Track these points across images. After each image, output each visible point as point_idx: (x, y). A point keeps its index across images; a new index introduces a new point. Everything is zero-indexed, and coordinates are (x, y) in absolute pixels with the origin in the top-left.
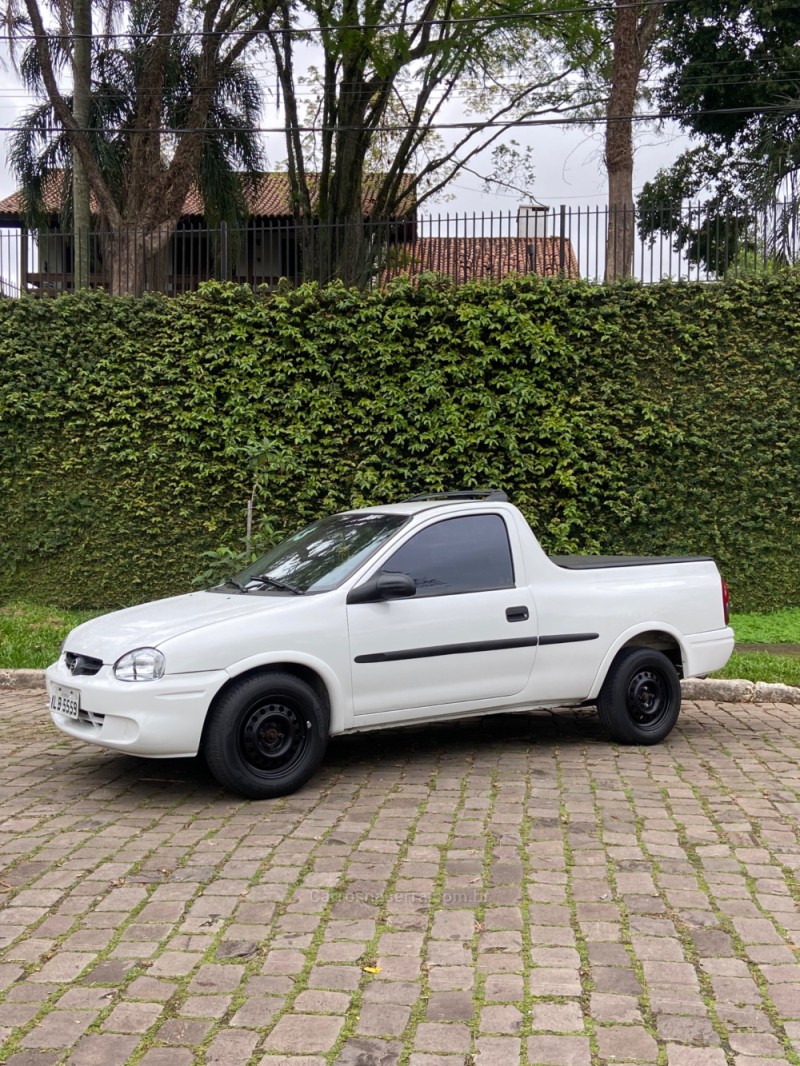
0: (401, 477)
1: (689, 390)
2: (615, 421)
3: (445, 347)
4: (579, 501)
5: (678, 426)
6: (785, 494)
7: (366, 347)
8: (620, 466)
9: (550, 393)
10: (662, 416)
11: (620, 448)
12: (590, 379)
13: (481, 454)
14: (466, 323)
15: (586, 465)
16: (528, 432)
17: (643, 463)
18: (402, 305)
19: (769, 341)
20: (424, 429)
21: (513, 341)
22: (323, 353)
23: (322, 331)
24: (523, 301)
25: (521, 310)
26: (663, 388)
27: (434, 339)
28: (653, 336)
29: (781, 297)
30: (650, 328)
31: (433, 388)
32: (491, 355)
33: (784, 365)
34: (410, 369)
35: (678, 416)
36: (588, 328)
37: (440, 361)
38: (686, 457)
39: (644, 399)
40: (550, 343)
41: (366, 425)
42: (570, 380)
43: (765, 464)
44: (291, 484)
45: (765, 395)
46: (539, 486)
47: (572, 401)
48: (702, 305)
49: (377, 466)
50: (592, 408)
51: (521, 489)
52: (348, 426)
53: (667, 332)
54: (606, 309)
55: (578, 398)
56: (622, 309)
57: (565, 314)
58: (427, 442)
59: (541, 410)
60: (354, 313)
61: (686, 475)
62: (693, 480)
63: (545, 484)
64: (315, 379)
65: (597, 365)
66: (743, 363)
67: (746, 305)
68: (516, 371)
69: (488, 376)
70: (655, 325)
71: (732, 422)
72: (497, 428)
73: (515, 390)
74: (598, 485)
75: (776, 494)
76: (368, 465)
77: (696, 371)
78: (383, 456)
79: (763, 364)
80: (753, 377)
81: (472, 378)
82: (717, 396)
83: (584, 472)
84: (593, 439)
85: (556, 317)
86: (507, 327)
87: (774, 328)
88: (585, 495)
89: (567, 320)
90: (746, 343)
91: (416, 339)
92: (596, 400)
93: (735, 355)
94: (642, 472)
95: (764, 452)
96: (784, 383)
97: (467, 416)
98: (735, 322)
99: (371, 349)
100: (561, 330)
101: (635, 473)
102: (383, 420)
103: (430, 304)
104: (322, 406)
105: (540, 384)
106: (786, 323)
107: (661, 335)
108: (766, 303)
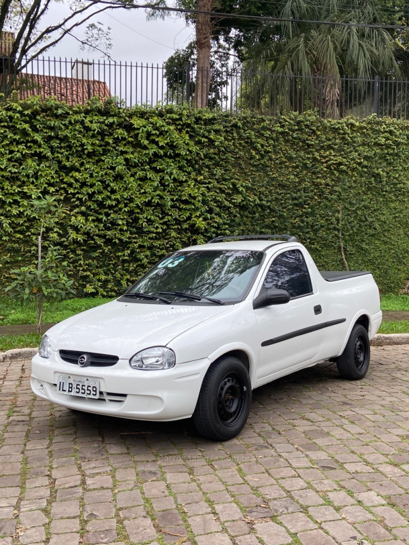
0: (100, 221)
1: (259, 175)
2: (222, 191)
3: (124, 142)
4: (204, 236)
5: (255, 195)
6: (308, 233)
7: (74, 139)
8: (226, 217)
9: (186, 174)
10: (247, 188)
11: (225, 206)
12: (207, 167)
13: (148, 208)
14: (139, 129)
15: (209, 216)
16: (175, 196)
17: (238, 215)
18: (96, 115)
19: (298, 150)
20: (113, 192)
21: (166, 142)
22: (46, 142)
23: (44, 127)
24: (169, 118)
25: (168, 124)
26: (245, 173)
27: (118, 137)
28: (240, 144)
29: (304, 127)
30: (238, 139)
31: (120, 167)
32: (153, 149)
33: (306, 164)
34: (103, 155)
35: (255, 189)
36: (206, 137)
37: (121, 151)
38: (259, 212)
39: (236, 179)
40: (187, 144)
41: (75, 188)
42: (197, 166)
43: (298, 217)
44: (26, 224)
45: (297, 180)
46: (182, 227)
47: (199, 179)
48: (264, 128)
49: (83, 214)
50: (210, 183)
51: (171, 229)
52: (64, 188)
53: (247, 143)
54: (216, 127)
55: (202, 177)
56: (224, 127)
57: (193, 128)
58: (115, 199)
59: (181, 183)
60: (66, 117)
61: (259, 222)
62: (263, 225)
63: (185, 226)
64: (41, 157)
65: (211, 159)
66: (285, 162)
67: (287, 130)
68: (167, 160)
69: (151, 162)
70: (241, 138)
71: (281, 193)
72: (158, 192)
73: (168, 170)
74: (215, 227)
75: (303, 233)
76: (77, 213)
77: (263, 165)
78: (88, 208)
79: (295, 163)
80: (290, 169)
81: (141, 163)
82: (273, 179)
83: (208, 219)
84: (211, 201)
85: (189, 130)
86: (162, 133)
87: (301, 144)
88: (208, 233)
89: (194, 132)
90: (287, 151)
91: (106, 137)
92: (211, 179)
93: (282, 157)
94: (237, 220)
95: (297, 210)
96: (306, 174)
97: (139, 185)
98: (281, 140)
99: (78, 141)
100: (191, 137)
101: (234, 221)
102: (87, 185)
103: (113, 116)
104: (46, 175)
105: (180, 168)
106: (307, 142)
107: (244, 144)
108: (297, 130)
